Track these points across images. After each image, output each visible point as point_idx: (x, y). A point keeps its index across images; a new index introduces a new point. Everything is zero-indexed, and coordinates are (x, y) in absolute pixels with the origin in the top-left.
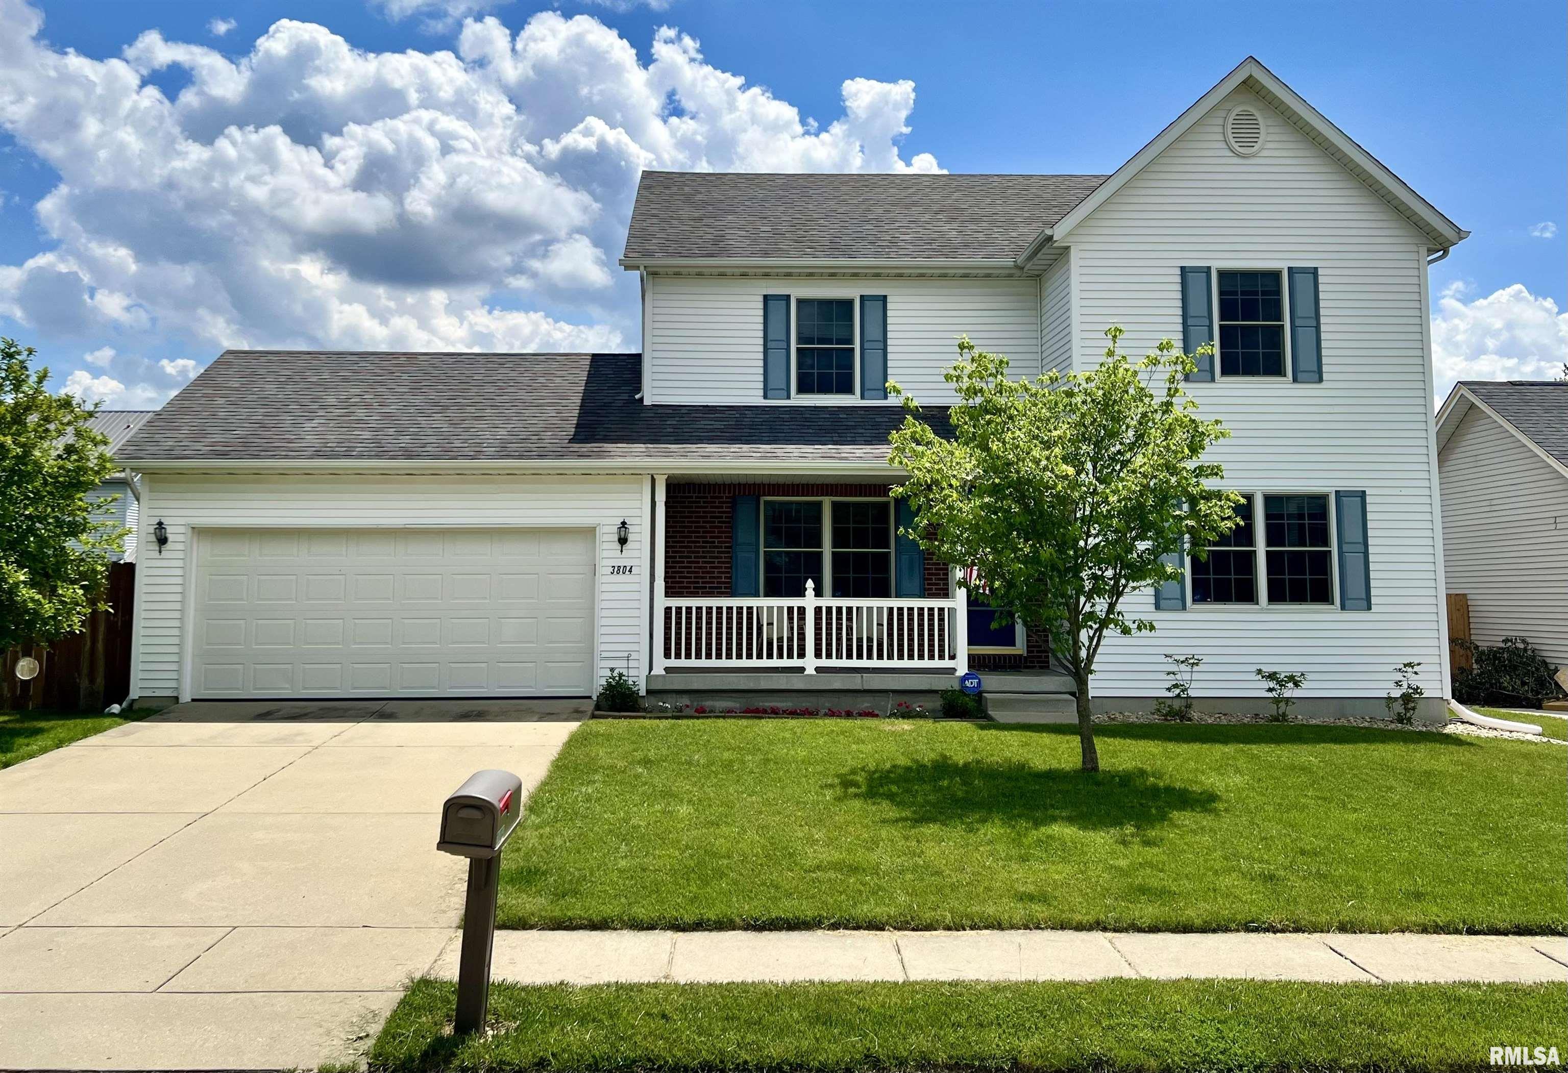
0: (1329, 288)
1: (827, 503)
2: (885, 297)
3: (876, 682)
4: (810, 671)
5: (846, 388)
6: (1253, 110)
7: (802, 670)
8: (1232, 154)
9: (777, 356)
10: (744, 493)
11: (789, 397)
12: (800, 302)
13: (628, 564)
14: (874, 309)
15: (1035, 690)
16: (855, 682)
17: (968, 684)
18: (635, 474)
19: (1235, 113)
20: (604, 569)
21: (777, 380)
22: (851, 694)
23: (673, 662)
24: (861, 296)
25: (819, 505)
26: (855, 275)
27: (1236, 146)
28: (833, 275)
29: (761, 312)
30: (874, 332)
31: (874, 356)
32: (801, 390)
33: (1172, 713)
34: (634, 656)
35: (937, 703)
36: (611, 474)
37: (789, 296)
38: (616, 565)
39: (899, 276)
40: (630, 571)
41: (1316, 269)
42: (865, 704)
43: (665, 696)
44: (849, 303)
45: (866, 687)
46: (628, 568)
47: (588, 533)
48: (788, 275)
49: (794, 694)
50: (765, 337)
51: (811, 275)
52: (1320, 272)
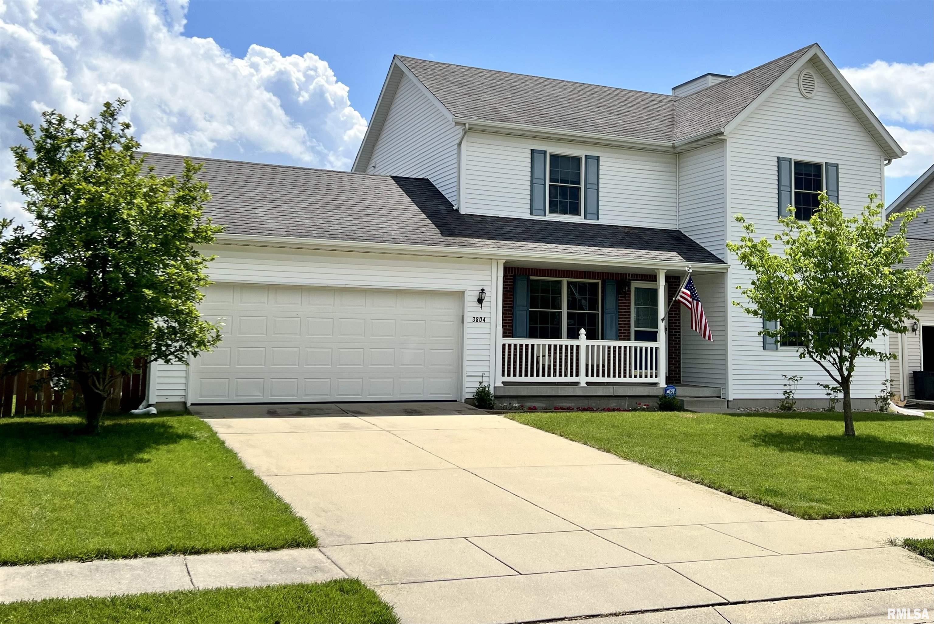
0: (845, 176)
1: (565, 281)
2: (599, 157)
3: (621, 391)
4: (583, 384)
5: (575, 211)
6: (812, 73)
7: (577, 383)
8: (802, 96)
9: (538, 188)
10: (521, 273)
11: (545, 215)
12: (552, 156)
13: (483, 316)
14: (592, 163)
15: (701, 395)
16: (609, 391)
17: (668, 392)
18: (489, 259)
19: (805, 73)
20: (468, 319)
21: (538, 204)
22: (606, 398)
23: (506, 379)
24: (585, 156)
25: (560, 283)
26: (584, 142)
27: (804, 91)
28: (572, 141)
29: (529, 160)
30: (592, 179)
31: (592, 193)
32: (552, 211)
33: (783, 407)
34: (486, 374)
35: (654, 403)
36: (475, 258)
37: (545, 151)
38: (476, 316)
39: (608, 145)
40: (484, 321)
41: (838, 164)
42: (613, 404)
43: (503, 400)
44: (579, 159)
45: (616, 394)
46: (483, 319)
47: (461, 295)
48: (547, 138)
49: (576, 398)
50: (532, 176)
51: (560, 140)
52: (840, 166)
